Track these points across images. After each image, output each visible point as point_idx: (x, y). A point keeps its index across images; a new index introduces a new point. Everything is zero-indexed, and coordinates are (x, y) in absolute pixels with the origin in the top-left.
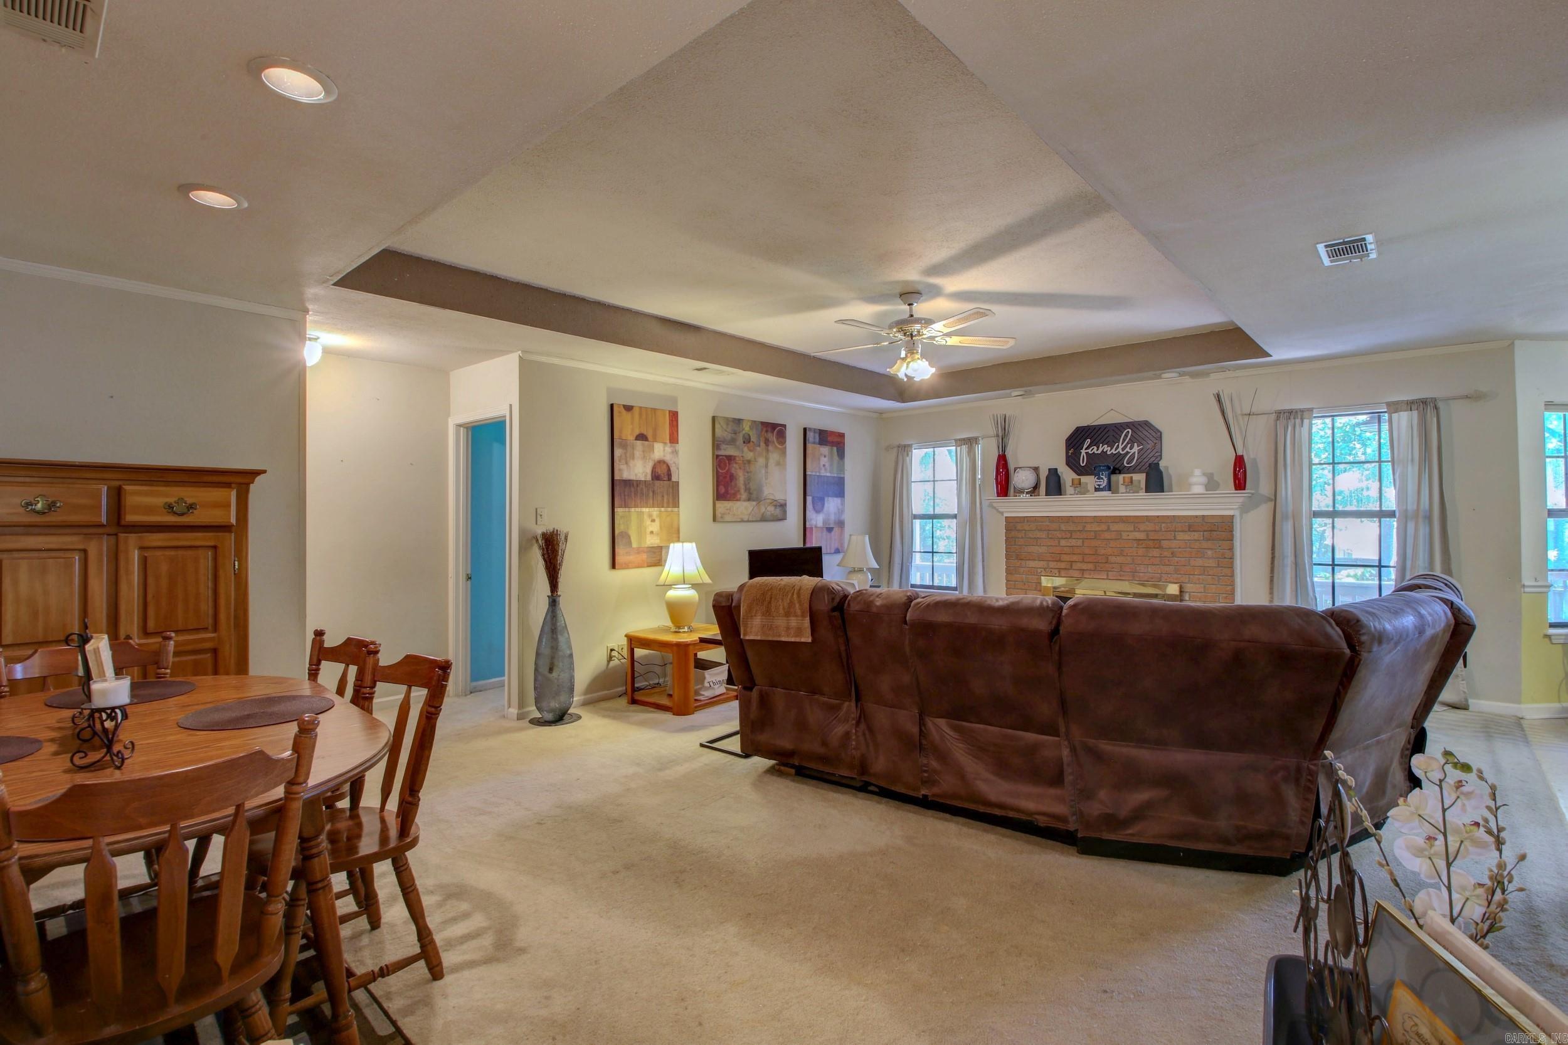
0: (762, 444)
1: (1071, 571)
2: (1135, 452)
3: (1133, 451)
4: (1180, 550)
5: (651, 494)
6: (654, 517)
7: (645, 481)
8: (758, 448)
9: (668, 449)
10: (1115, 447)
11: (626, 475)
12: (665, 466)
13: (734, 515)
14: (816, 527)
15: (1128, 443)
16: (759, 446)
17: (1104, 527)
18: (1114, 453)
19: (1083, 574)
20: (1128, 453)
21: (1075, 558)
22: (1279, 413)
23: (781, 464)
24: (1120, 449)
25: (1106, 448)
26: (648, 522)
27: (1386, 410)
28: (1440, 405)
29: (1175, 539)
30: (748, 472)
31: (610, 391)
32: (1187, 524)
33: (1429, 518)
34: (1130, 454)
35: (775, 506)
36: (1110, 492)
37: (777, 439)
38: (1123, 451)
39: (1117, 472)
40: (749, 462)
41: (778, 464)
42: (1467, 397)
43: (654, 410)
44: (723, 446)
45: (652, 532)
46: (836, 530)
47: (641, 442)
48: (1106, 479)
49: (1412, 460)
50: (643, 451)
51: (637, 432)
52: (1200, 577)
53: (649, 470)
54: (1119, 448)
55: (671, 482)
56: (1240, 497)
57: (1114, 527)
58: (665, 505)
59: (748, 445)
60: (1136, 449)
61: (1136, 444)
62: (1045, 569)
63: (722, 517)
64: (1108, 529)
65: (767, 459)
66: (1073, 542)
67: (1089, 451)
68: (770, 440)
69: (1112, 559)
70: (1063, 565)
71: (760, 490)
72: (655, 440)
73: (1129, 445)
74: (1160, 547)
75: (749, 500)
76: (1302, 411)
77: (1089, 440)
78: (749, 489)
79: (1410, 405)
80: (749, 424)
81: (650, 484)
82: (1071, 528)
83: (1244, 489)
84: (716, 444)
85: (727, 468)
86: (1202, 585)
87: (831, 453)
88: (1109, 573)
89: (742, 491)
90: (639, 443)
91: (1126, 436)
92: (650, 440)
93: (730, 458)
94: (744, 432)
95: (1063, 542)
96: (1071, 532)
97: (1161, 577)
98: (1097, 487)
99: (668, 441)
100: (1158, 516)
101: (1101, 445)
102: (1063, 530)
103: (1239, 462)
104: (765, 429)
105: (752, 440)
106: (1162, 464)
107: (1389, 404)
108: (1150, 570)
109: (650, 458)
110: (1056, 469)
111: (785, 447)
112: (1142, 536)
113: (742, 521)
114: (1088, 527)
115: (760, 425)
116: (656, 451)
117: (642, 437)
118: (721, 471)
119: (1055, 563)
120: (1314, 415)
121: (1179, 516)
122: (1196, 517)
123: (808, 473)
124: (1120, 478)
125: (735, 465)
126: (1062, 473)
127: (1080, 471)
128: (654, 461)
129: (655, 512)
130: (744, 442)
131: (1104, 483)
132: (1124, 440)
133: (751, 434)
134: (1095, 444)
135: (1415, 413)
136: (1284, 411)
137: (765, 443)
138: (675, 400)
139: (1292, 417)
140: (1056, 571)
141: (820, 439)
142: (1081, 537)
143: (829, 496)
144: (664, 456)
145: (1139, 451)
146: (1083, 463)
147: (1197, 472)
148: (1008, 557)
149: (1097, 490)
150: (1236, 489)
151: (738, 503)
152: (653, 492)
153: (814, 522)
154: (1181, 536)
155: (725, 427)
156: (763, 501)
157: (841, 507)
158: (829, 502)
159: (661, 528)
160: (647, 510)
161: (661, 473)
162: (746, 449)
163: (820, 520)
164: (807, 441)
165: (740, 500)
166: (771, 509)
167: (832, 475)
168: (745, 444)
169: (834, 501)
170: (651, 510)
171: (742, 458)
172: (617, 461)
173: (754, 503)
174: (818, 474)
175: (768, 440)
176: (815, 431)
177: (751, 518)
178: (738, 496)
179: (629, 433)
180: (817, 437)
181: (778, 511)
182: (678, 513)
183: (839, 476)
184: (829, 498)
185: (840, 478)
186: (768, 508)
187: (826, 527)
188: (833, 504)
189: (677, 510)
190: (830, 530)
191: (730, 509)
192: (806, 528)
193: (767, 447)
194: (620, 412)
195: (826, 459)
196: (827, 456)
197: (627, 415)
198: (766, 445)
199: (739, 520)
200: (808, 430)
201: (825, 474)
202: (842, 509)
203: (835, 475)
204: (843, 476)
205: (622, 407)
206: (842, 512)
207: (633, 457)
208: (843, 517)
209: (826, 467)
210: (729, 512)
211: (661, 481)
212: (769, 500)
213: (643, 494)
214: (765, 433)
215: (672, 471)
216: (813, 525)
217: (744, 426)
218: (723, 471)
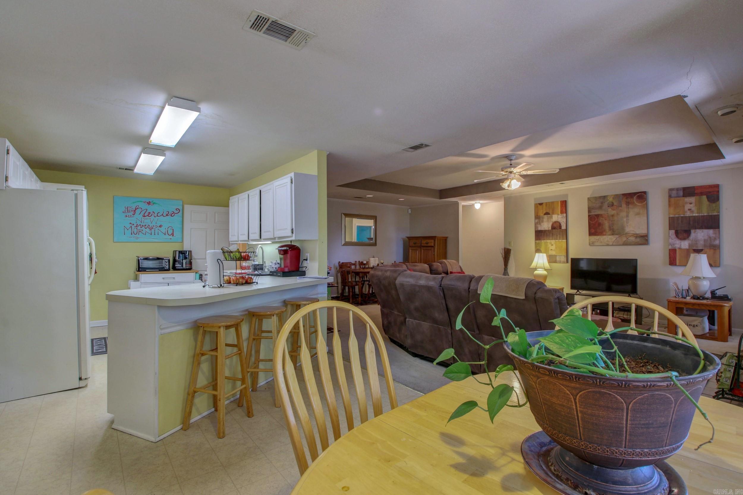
0: (624, 206)
5: (551, 235)
6: (553, 244)
7: (548, 230)
8: (620, 208)
11: (540, 228)
12: (558, 223)
13: (601, 242)
14: (682, 249)
16: (621, 206)
23: (643, 213)
26: (550, 246)
30: (612, 221)
31: (535, 200)
35: (636, 237)
37: (638, 200)
40: (613, 216)
41: (640, 213)
44: (595, 210)
45: (552, 250)
46: (707, 251)
50: (548, 219)
51: (545, 212)
53: (550, 226)
55: (561, 229)
58: (558, 239)
59: (612, 207)
63: (592, 243)
65: (628, 213)
68: (630, 202)
71: (623, 228)
72: (553, 213)
75: (613, 234)
78: (613, 229)
80: (612, 197)
81: (551, 231)
84: (591, 209)
85: (597, 220)
87: (701, 200)
89: (608, 231)
90: (546, 216)
92: (551, 214)
93: (598, 216)
94: (608, 202)
99: (560, 213)
104: (626, 197)
105: (614, 204)
109: (551, 221)
111: (646, 204)
113: (608, 245)
115: (622, 195)
116: (553, 218)
117: (547, 214)
118: (591, 222)
125: (601, 218)
128: (553, 222)
129: (553, 242)
130: (609, 206)
133: (614, 202)
137: (626, 204)
138: (567, 195)
141: (684, 193)
144: (558, 219)
151: (604, 237)
152: (552, 234)
153: (678, 246)
155: (596, 201)
156: (624, 235)
157: (714, 235)
158: (697, 232)
159: (556, 248)
160: (549, 241)
161: (556, 226)
162: (610, 209)
163: (685, 244)
164: (670, 196)
165: (605, 235)
166: (632, 239)
167: (700, 215)
168: (609, 208)
169: (703, 232)
170: (551, 241)
171: (607, 215)
172: (536, 224)
173: (617, 236)
174: (682, 216)
175: (628, 202)
176: (678, 189)
177: (614, 244)
178: (604, 233)
179: (541, 214)
180: (681, 193)
181: (638, 240)
182: (566, 242)
183: (710, 214)
184: (697, 230)
185: (711, 215)
186: (630, 238)
187: (693, 249)
188: (702, 234)
189: (565, 241)
190: (698, 251)
191: (598, 240)
192: (669, 249)
193: (628, 206)
194: (537, 206)
195: (691, 205)
196: (693, 203)
197: (540, 207)
198: (627, 205)
199: (605, 245)
200: (671, 190)
201: (691, 215)
202: (715, 237)
203: (705, 214)
204: (716, 214)
205: (538, 204)
206: (715, 239)
207: (543, 222)
208: (717, 242)
209: (692, 210)
210: (597, 241)
211: (556, 230)
212: (630, 234)
213: (547, 235)
214: (626, 199)
215: (562, 225)
216: (676, 248)
217: (608, 199)
218: (593, 222)
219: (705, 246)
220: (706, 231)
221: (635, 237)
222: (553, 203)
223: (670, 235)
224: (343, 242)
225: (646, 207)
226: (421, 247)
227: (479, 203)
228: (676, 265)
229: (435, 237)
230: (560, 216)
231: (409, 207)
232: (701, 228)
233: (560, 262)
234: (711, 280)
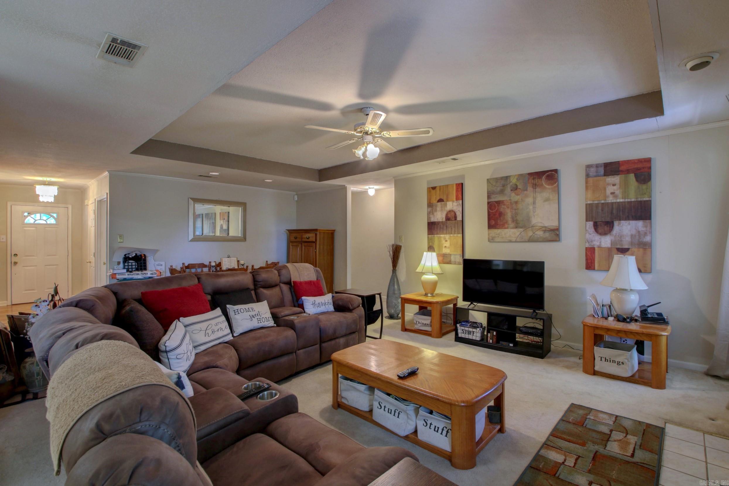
0: (530, 189)
5: (445, 228)
6: (447, 239)
7: (442, 222)
8: (525, 192)
12: (453, 213)
13: (503, 238)
14: (601, 248)
16: (527, 190)
23: (555, 199)
26: (444, 242)
30: (515, 210)
35: (545, 231)
37: (547, 182)
40: (516, 202)
41: (547, 200)
44: (495, 196)
45: (445, 247)
46: (635, 251)
50: (442, 207)
51: (438, 198)
53: (444, 216)
55: (456, 221)
58: (453, 233)
59: (516, 191)
63: (492, 239)
65: (535, 198)
68: (538, 183)
71: (528, 220)
72: (447, 200)
75: (516, 227)
78: (517, 220)
80: (516, 177)
81: (445, 223)
84: (490, 195)
85: (497, 209)
89: (510, 222)
90: (439, 203)
92: (445, 201)
93: (499, 203)
94: (511, 184)
99: (455, 200)
104: (532, 177)
105: (518, 187)
109: (445, 210)
111: (558, 186)
113: (511, 241)
115: (527, 175)
116: (448, 206)
117: (440, 200)
118: (491, 211)
123: (588, 202)
125: (503, 206)
128: (447, 211)
129: (447, 236)
130: (512, 190)
133: (518, 184)
137: (533, 187)
138: (463, 177)
141: (605, 171)
144: (453, 208)
151: (506, 230)
152: (446, 226)
153: (597, 244)
155: (494, 184)
156: (531, 228)
157: (644, 229)
158: (621, 225)
159: (450, 244)
160: (443, 235)
161: (451, 217)
162: (513, 195)
163: (606, 241)
164: (588, 176)
165: (507, 228)
166: (540, 233)
167: (626, 200)
168: (512, 192)
169: (629, 224)
170: (445, 235)
171: (509, 201)
172: (429, 213)
173: (522, 230)
174: (603, 202)
175: (535, 185)
176: (597, 166)
177: (518, 240)
178: (506, 226)
179: (434, 201)
180: (602, 171)
181: (547, 235)
182: (462, 237)
183: (639, 199)
184: (622, 221)
185: (641, 201)
186: (537, 233)
187: (616, 248)
188: (629, 227)
189: (460, 235)
190: (623, 251)
191: (499, 234)
192: (586, 248)
193: (534, 190)
194: (430, 191)
195: (615, 187)
196: (617, 185)
197: (433, 192)
198: (533, 188)
199: (507, 241)
200: (588, 167)
201: (615, 201)
202: (645, 231)
203: (633, 200)
204: (647, 199)
205: (431, 188)
206: (645, 234)
207: (436, 211)
208: (647, 239)
209: (615, 194)
210: (498, 235)
211: (451, 222)
212: (537, 227)
213: (441, 228)
214: (533, 181)
215: (457, 215)
216: (595, 247)
217: (511, 180)
218: (494, 211)
219: (632, 243)
220: (633, 223)
221: (543, 231)
222: (447, 186)
223: (587, 228)
224: (191, 237)
225: (558, 191)
226: (302, 242)
227: (373, 188)
228: (594, 269)
229: (316, 230)
230: (455, 204)
231: (295, 193)
232: (627, 218)
233: (455, 263)
234: (639, 292)
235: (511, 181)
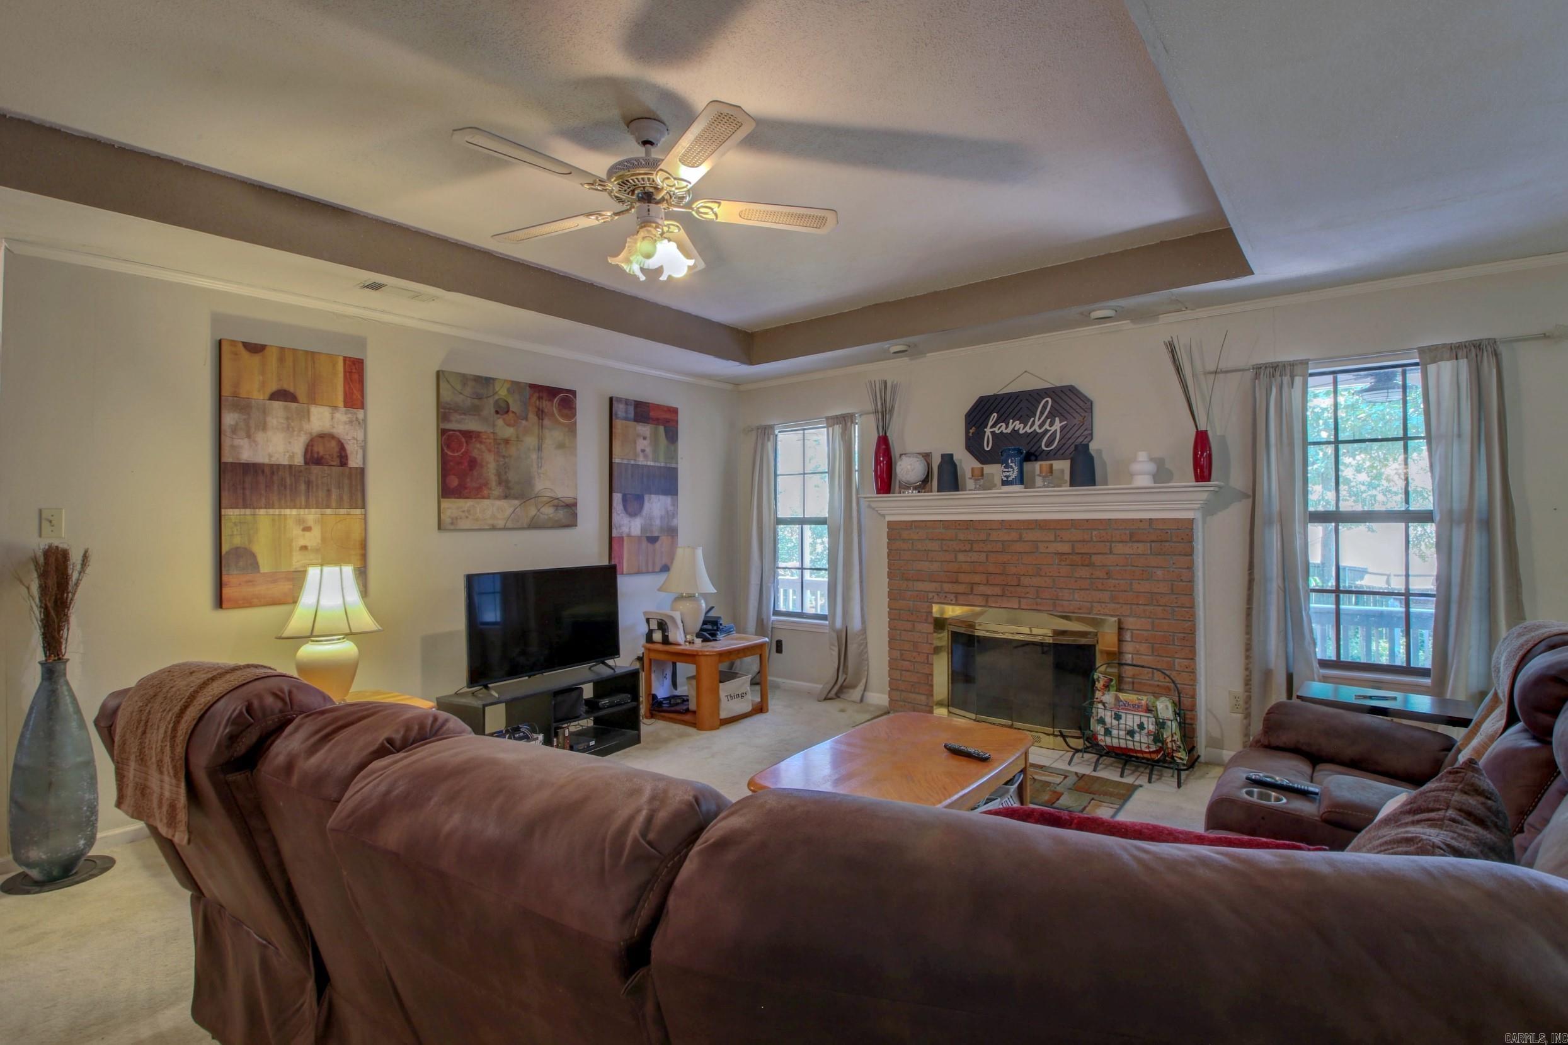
0: (532, 417)
1: (971, 596)
2: (1056, 430)
3: (1053, 429)
4: (1118, 568)
5: (303, 487)
6: (310, 523)
7: (290, 466)
8: (524, 422)
9: (342, 416)
10: (1030, 423)
11: (247, 454)
12: (333, 444)
13: (477, 520)
14: (629, 536)
15: (1047, 418)
16: (526, 419)
17: (1014, 535)
18: (1029, 431)
19: (987, 601)
20: (1047, 431)
21: (977, 578)
22: (1258, 369)
23: (568, 446)
24: (1036, 427)
25: (1017, 425)
26: (296, 531)
27: (1417, 360)
28: (1503, 350)
29: (1111, 553)
30: (504, 457)
31: (217, 320)
32: (1128, 532)
33: (1487, 524)
34: (1051, 432)
35: (557, 507)
36: (1023, 486)
37: (560, 411)
38: (1040, 428)
39: (1033, 458)
40: (507, 441)
41: (561, 446)
42: (1545, 336)
43: (312, 355)
44: (455, 417)
45: (304, 548)
46: (664, 540)
47: (281, 403)
48: (1016, 468)
49: (1459, 436)
50: (287, 418)
51: (273, 387)
52: (1147, 607)
53: (298, 449)
54: (1035, 425)
55: (347, 470)
56: (1203, 492)
57: (1029, 536)
58: (334, 504)
59: (505, 416)
60: (1058, 425)
61: (1057, 419)
62: (938, 593)
63: (452, 524)
64: (1020, 539)
65: (541, 439)
66: (974, 557)
67: (996, 429)
68: (546, 410)
69: (1025, 581)
70: (961, 588)
71: (528, 482)
72: (313, 400)
73: (1049, 420)
74: (1090, 565)
75: (506, 497)
76: (1292, 364)
77: (995, 415)
78: (507, 481)
79: (1455, 351)
80: (507, 385)
81: (301, 471)
82: (971, 537)
83: (1209, 480)
84: (444, 412)
85: (463, 450)
86: (1149, 620)
87: (655, 434)
88: (1022, 600)
89: (493, 484)
90: (277, 405)
91: (1044, 407)
92: (301, 401)
93: (468, 435)
95: (961, 557)
96: (971, 542)
97: (1092, 606)
98: (1005, 479)
99: (341, 404)
100: (1087, 520)
101: (1011, 421)
102: (960, 540)
103: (1202, 441)
104: (536, 395)
105: (511, 409)
106: (1093, 447)
107: (1422, 351)
108: (1076, 596)
109: (300, 430)
110: (951, 455)
111: (575, 423)
112: (1065, 548)
113: (494, 528)
114: (994, 536)
115: (528, 388)
116: (313, 418)
117: (282, 395)
118: (450, 453)
119: (950, 585)
120: (1310, 371)
121: (1116, 520)
122: (1141, 521)
123: (616, 460)
124: (1037, 466)
125: (478, 445)
126: (961, 461)
127: (984, 458)
128: (311, 434)
129: (311, 515)
130: (497, 412)
131: (1013, 474)
132: (1042, 413)
133: (510, 401)
134: (1003, 419)
135: (1463, 363)
136: (1266, 366)
137: (537, 415)
138: (362, 343)
139: (1278, 373)
140: (952, 597)
141: (636, 413)
142: (985, 550)
143: (651, 494)
144: (333, 428)
145: (1062, 428)
146: (988, 446)
147: (1142, 456)
148: (890, 575)
149: (1005, 483)
150: (1197, 480)
151: (486, 502)
152: (308, 484)
153: (625, 530)
154: (1119, 548)
155: (459, 387)
156: (533, 500)
157: (672, 508)
158: (651, 501)
159: (324, 540)
160: (294, 512)
161: (325, 455)
162: (500, 422)
163: (636, 526)
164: (611, 414)
165: (488, 497)
166: (548, 511)
167: (655, 465)
168: (499, 416)
169: (658, 500)
170: (302, 511)
171: (492, 436)
172: (220, 433)
173: (517, 502)
174: (632, 463)
175: (542, 411)
176: (627, 403)
177: (509, 525)
178: (486, 492)
179: (255, 388)
180: (632, 411)
181: (560, 515)
182: (363, 517)
183: (667, 466)
184: (651, 496)
185: (669, 468)
186: (543, 510)
187: (646, 537)
188: (658, 505)
190: (652, 541)
191: (469, 511)
192: (610, 537)
193: (540, 422)
194: (229, 354)
195: (645, 443)
196: (647, 439)
197: (243, 359)
198: (539, 418)
199: (487, 527)
200: (613, 400)
201: (645, 464)
202: (673, 511)
203: (662, 465)
204: (674, 466)
205: (234, 346)
206: (673, 516)
207: (265, 426)
208: (674, 523)
209: (646, 453)
210: (467, 514)
211: (326, 468)
212: (545, 499)
213: (285, 488)
214: (538, 402)
215: (348, 452)
216: (624, 535)
217: (497, 390)
218: (456, 454)
219: (661, 528)
220: (662, 499)
221: (554, 506)
222: (308, 355)
223: (613, 504)
225: (572, 430)
228: (623, 573)
230: (338, 416)
232: (656, 492)
235: (497, 393)
